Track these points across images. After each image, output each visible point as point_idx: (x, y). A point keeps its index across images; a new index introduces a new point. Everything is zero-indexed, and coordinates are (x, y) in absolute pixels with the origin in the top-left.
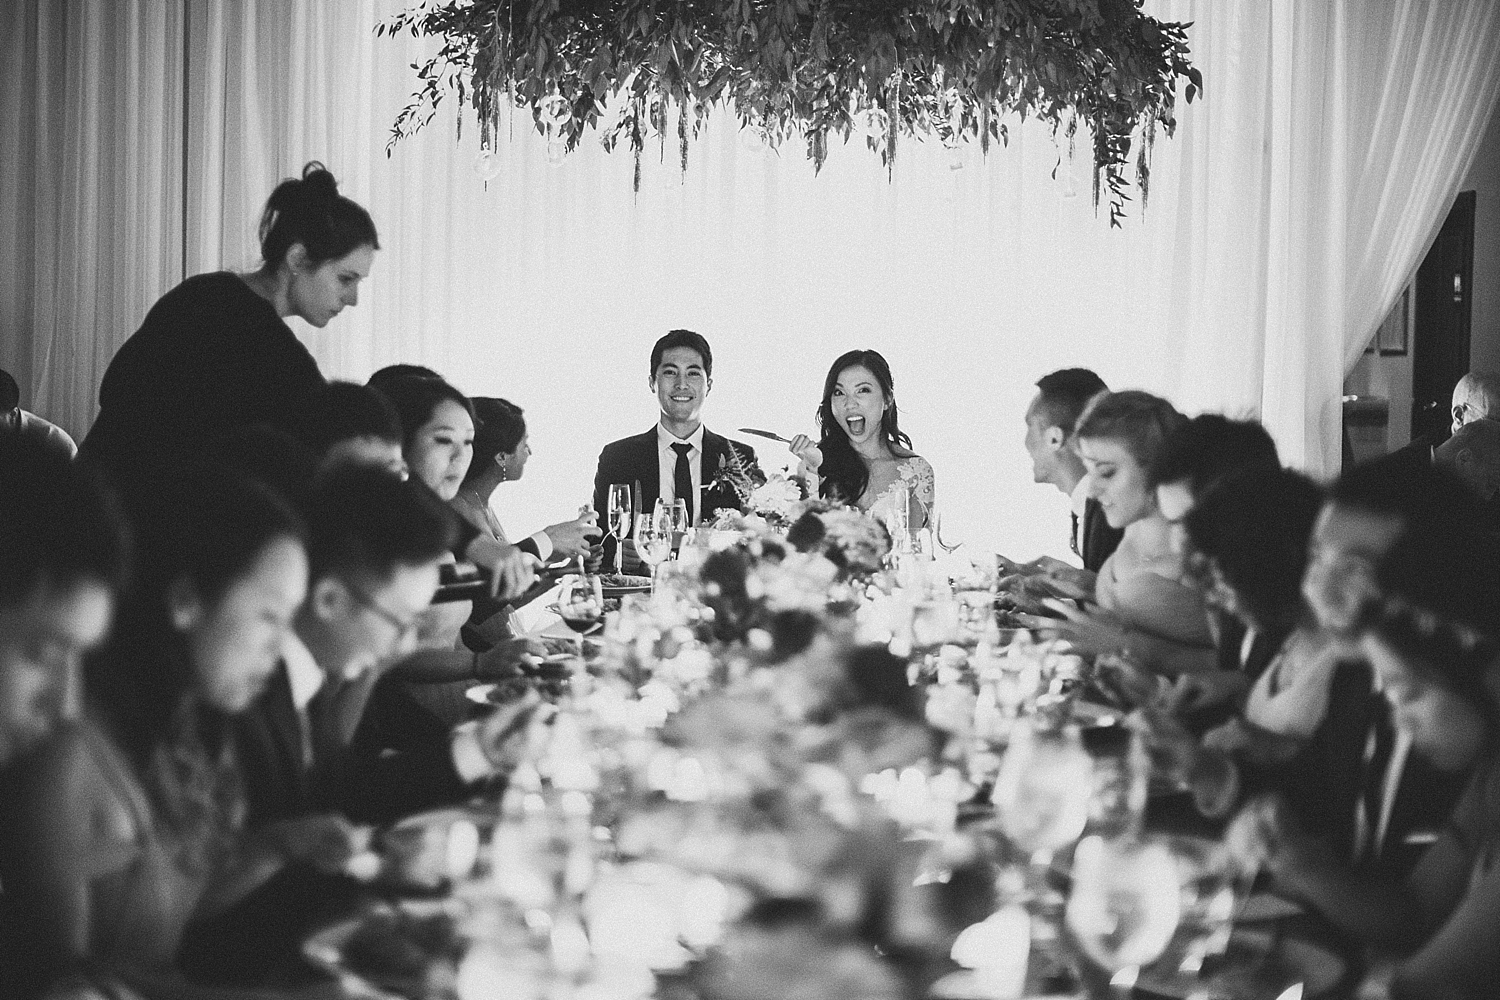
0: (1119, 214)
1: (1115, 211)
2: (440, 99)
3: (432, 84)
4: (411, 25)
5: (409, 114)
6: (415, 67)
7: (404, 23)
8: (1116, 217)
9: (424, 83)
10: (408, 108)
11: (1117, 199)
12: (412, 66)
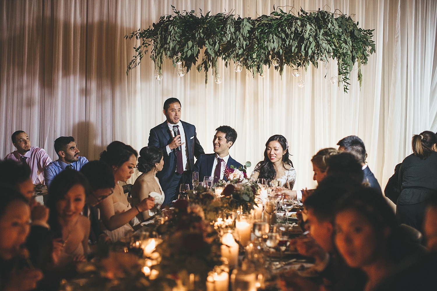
0: (347, 89)
1: (345, 88)
2: (142, 57)
3: (140, 53)
4: (136, 36)
5: (133, 62)
6: (135, 48)
7: (134, 35)
8: (346, 90)
9: (138, 53)
10: (133, 60)
11: (346, 84)
12: (134, 48)
